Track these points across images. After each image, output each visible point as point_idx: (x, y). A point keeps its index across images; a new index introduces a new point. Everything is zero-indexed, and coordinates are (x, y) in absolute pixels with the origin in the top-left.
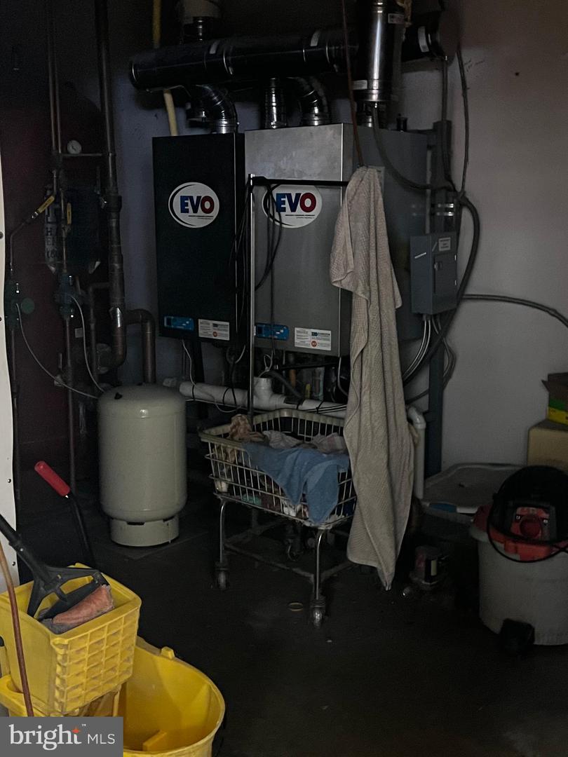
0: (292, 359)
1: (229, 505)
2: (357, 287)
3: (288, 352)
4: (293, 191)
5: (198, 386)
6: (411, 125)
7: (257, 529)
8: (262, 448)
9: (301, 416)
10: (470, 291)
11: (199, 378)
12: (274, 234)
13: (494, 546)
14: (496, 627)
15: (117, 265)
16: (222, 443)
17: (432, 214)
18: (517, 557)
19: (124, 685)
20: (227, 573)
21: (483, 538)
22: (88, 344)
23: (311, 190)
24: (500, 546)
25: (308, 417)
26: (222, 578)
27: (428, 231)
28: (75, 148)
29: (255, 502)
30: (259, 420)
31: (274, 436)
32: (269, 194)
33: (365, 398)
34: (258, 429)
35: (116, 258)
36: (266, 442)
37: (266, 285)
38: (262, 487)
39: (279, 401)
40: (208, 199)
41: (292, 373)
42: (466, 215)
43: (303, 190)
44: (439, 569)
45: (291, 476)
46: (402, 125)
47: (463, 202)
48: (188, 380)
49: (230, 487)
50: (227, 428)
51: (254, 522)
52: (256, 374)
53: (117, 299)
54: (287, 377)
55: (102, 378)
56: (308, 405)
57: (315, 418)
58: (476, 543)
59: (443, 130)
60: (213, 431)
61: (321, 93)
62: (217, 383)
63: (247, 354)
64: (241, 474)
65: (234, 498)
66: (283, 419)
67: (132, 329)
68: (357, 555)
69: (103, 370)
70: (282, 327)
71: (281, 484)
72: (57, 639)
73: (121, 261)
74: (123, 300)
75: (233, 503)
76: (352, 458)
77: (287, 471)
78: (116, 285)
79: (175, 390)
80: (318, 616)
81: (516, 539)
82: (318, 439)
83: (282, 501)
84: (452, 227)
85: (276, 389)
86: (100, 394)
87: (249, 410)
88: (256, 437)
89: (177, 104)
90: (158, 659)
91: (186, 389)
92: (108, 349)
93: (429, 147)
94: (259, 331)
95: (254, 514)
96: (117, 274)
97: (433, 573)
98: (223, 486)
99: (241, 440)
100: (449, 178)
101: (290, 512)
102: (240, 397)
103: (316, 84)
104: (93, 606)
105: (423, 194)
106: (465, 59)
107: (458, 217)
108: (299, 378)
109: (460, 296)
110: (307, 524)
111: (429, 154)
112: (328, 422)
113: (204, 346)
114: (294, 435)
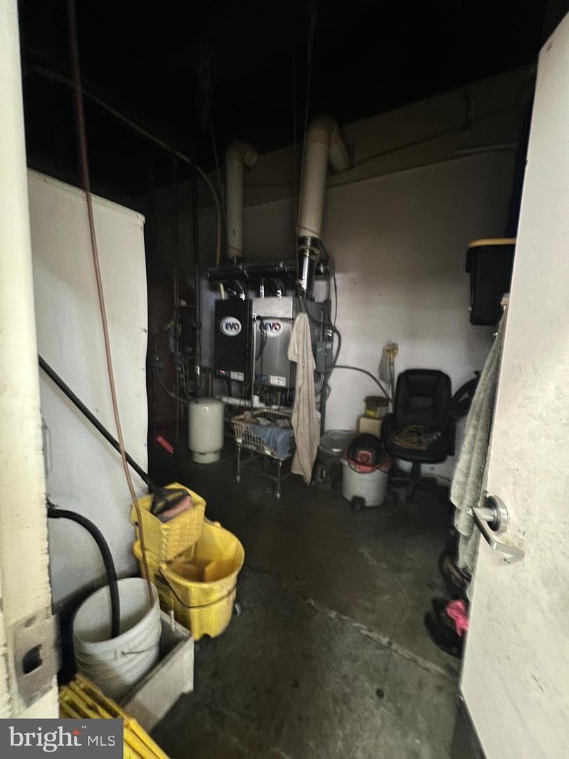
0: (267, 388)
1: (242, 449)
2: (299, 360)
3: (267, 386)
4: (271, 322)
5: (229, 399)
6: (316, 300)
7: (253, 458)
8: (258, 426)
9: (272, 412)
10: (337, 364)
11: (230, 395)
12: (263, 340)
13: (351, 467)
14: (349, 498)
15: (199, 350)
16: (241, 423)
17: (323, 335)
18: (358, 470)
19: (197, 543)
20: (241, 477)
21: (346, 463)
22: (186, 381)
23: (279, 322)
24: (353, 466)
25: (275, 412)
26: (238, 478)
27: (321, 340)
28: (183, 303)
29: (254, 448)
30: (255, 413)
31: (262, 420)
32: (262, 324)
33: (301, 407)
34: (254, 417)
35: (198, 347)
36: (258, 423)
37: (260, 359)
38: (257, 442)
39: (262, 405)
40: (237, 324)
41: (268, 394)
42: (335, 335)
43: (275, 321)
44: (326, 474)
45: (270, 438)
46: (312, 299)
47: (335, 331)
48: (226, 396)
49: (243, 442)
50: (242, 417)
51: (252, 455)
52: (254, 394)
53: (198, 362)
54: (266, 396)
55: (190, 394)
56: (274, 407)
57: (277, 413)
58: (342, 465)
59: (327, 302)
60: (236, 418)
61: (282, 286)
62: (237, 397)
63: (251, 386)
64: (247, 436)
65: (245, 446)
66: (264, 413)
67: (203, 375)
68: (295, 471)
69: (191, 391)
70: (265, 376)
71: (265, 440)
72: (164, 526)
73: (200, 348)
74: (200, 363)
75: (244, 448)
76: (295, 431)
77: (268, 436)
78: (198, 358)
79: (220, 400)
80: (278, 495)
81: (359, 463)
82: (279, 421)
83: (265, 447)
84: (330, 339)
85: (261, 400)
86: (189, 401)
87: (251, 409)
88: (254, 421)
89: (225, 289)
90: (213, 528)
91: (225, 399)
92: (193, 383)
93: (323, 309)
94: (256, 377)
95: (252, 453)
96: (199, 353)
97: (324, 475)
98: (239, 441)
99: (248, 422)
100: (330, 320)
101: (268, 453)
102: (247, 403)
103: (280, 282)
104: (182, 507)
105: (320, 326)
106: (336, 277)
107: (333, 336)
108: (270, 396)
109: (334, 366)
110: (275, 458)
111: (322, 313)
112: (283, 414)
113: (233, 383)
114: (269, 419)
